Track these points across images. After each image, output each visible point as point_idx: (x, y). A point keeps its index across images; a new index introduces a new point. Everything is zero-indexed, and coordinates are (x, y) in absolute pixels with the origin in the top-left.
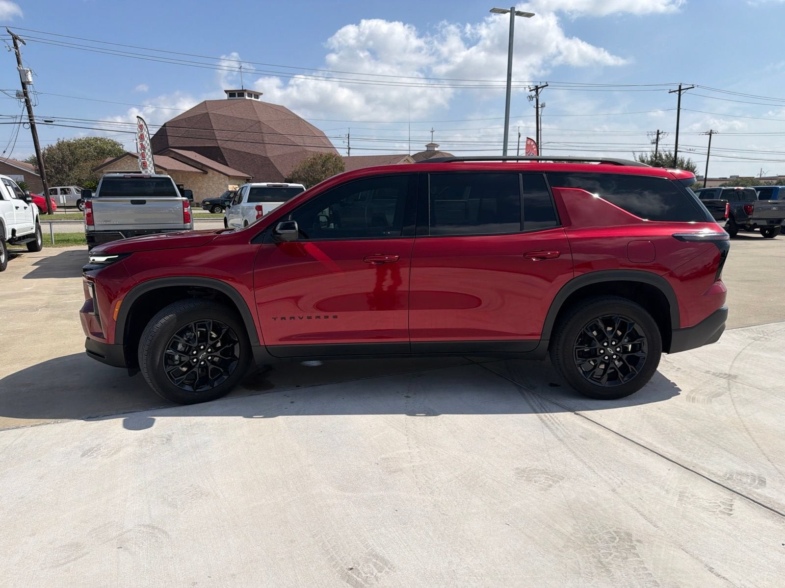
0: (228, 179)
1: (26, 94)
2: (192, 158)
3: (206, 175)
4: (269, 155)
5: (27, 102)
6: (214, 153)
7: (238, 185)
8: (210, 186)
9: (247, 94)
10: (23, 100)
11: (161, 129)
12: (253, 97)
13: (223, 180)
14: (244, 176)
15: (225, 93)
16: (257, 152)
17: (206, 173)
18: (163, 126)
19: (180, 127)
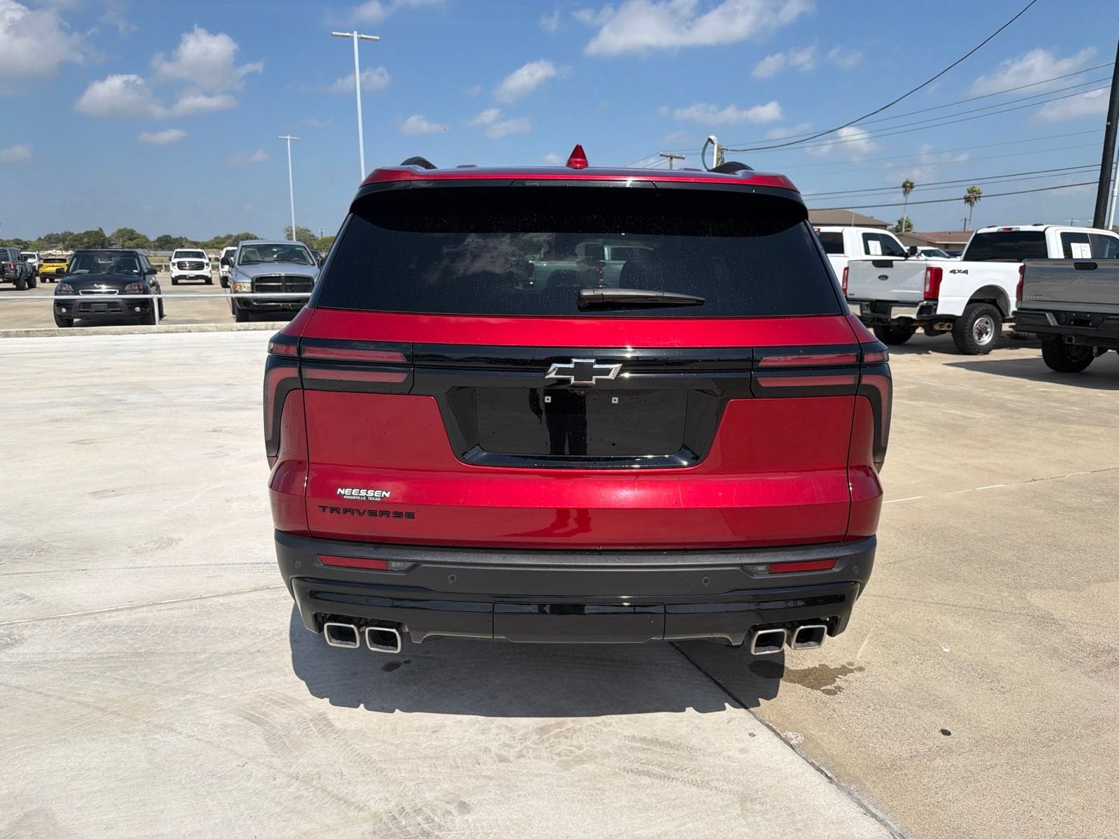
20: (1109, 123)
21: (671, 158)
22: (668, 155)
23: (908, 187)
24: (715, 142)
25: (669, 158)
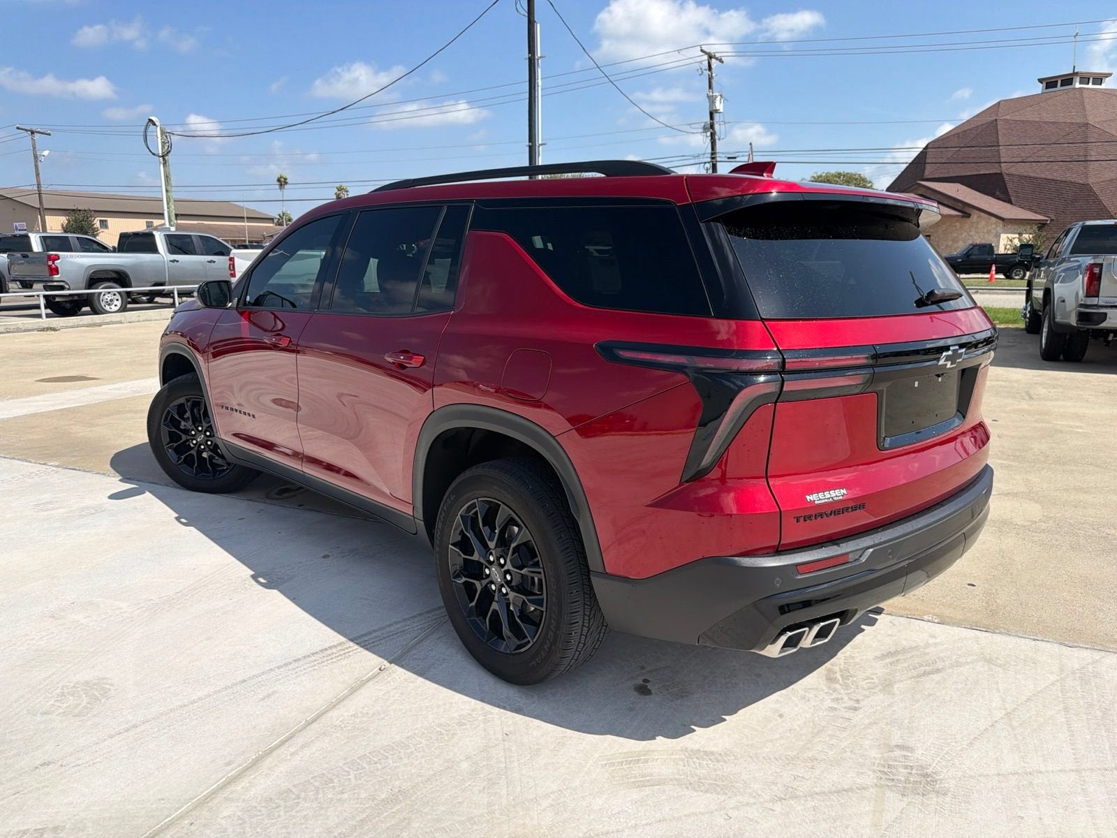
0: (1001, 225)
1: (712, 126)
2: (950, 194)
3: (968, 219)
4: (1090, 181)
5: (713, 135)
6: (993, 185)
7: (1019, 234)
8: (971, 236)
9: (1078, 79)
10: (709, 134)
11: (921, 152)
12: (1090, 83)
13: (994, 226)
14: (1034, 218)
15: (1040, 83)
16: (1069, 177)
17: (968, 216)
18: (924, 149)
19: (947, 148)
20: (531, 144)
21: (33, 133)
22: (28, 128)
23: (282, 182)
24: (157, 124)
25: (30, 133)
